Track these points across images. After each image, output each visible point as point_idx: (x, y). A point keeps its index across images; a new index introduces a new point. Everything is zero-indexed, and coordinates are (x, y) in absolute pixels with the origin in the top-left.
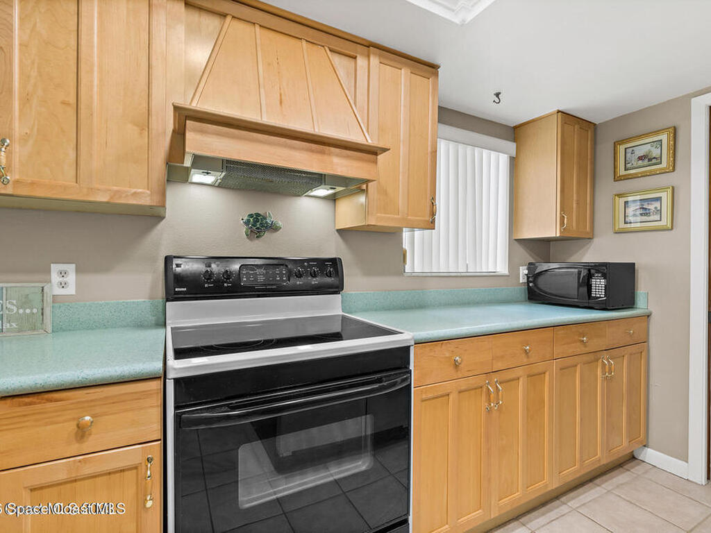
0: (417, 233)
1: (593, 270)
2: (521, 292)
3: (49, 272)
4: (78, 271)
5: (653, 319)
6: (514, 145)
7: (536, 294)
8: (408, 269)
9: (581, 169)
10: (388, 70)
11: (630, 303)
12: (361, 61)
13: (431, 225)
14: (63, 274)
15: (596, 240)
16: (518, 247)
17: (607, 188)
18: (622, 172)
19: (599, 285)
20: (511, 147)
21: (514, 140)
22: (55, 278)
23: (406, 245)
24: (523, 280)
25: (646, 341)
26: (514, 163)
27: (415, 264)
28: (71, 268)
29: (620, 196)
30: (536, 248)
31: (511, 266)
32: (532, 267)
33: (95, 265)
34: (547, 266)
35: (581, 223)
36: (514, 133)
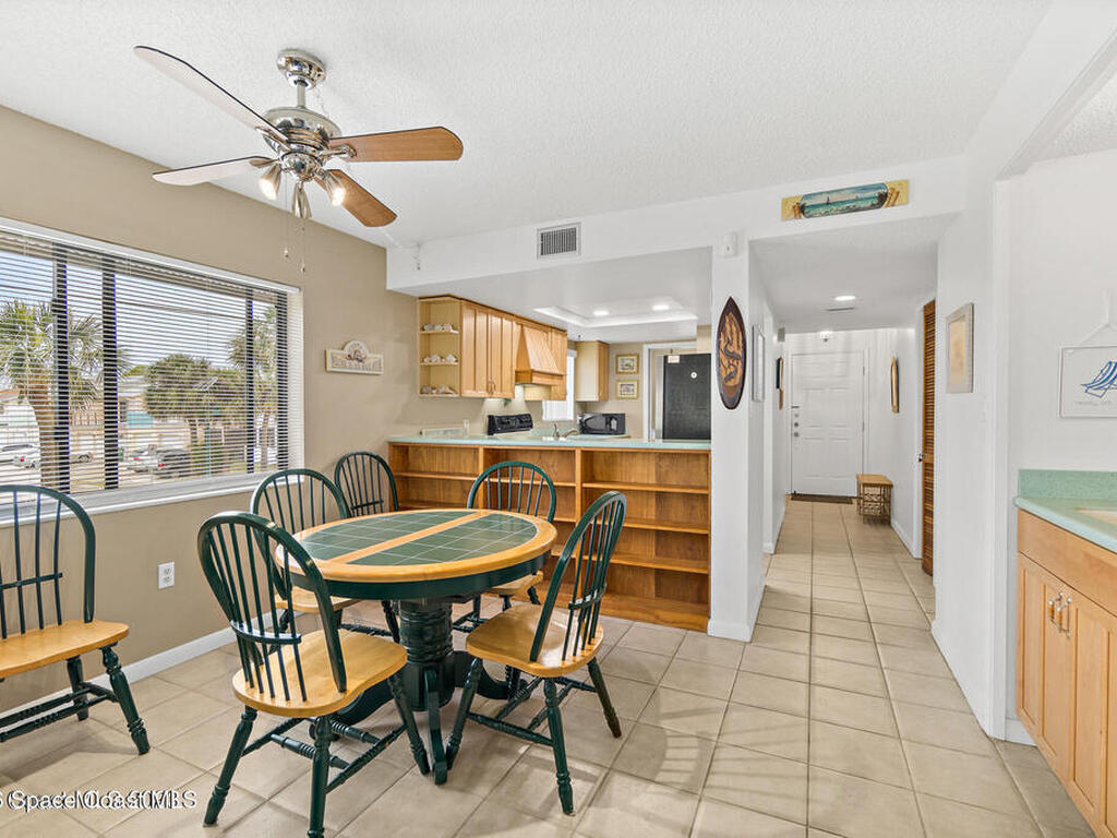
0: (548, 402)
1: (609, 417)
2: (577, 429)
3: (462, 423)
6: (576, 351)
7: (585, 429)
8: (544, 418)
9: (604, 368)
10: (556, 335)
11: (625, 431)
12: (549, 334)
14: (467, 423)
15: (610, 402)
16: (577, 406)
17: (613, 378)
18: (619, 370)
19: (614, 423)
20: (575, 353)
21: (575, 349)
22: (465, 425)
23: (544, 407)
24: (579, 423)
26: (576, 360)
27: (546, 416)
29: (619, 381)
30: (583, 406)
31: (575, 417)
32: (582, 416)
33: (473, 420)
34: (588, 416)
35: (605, 394)
36: (576, 345)
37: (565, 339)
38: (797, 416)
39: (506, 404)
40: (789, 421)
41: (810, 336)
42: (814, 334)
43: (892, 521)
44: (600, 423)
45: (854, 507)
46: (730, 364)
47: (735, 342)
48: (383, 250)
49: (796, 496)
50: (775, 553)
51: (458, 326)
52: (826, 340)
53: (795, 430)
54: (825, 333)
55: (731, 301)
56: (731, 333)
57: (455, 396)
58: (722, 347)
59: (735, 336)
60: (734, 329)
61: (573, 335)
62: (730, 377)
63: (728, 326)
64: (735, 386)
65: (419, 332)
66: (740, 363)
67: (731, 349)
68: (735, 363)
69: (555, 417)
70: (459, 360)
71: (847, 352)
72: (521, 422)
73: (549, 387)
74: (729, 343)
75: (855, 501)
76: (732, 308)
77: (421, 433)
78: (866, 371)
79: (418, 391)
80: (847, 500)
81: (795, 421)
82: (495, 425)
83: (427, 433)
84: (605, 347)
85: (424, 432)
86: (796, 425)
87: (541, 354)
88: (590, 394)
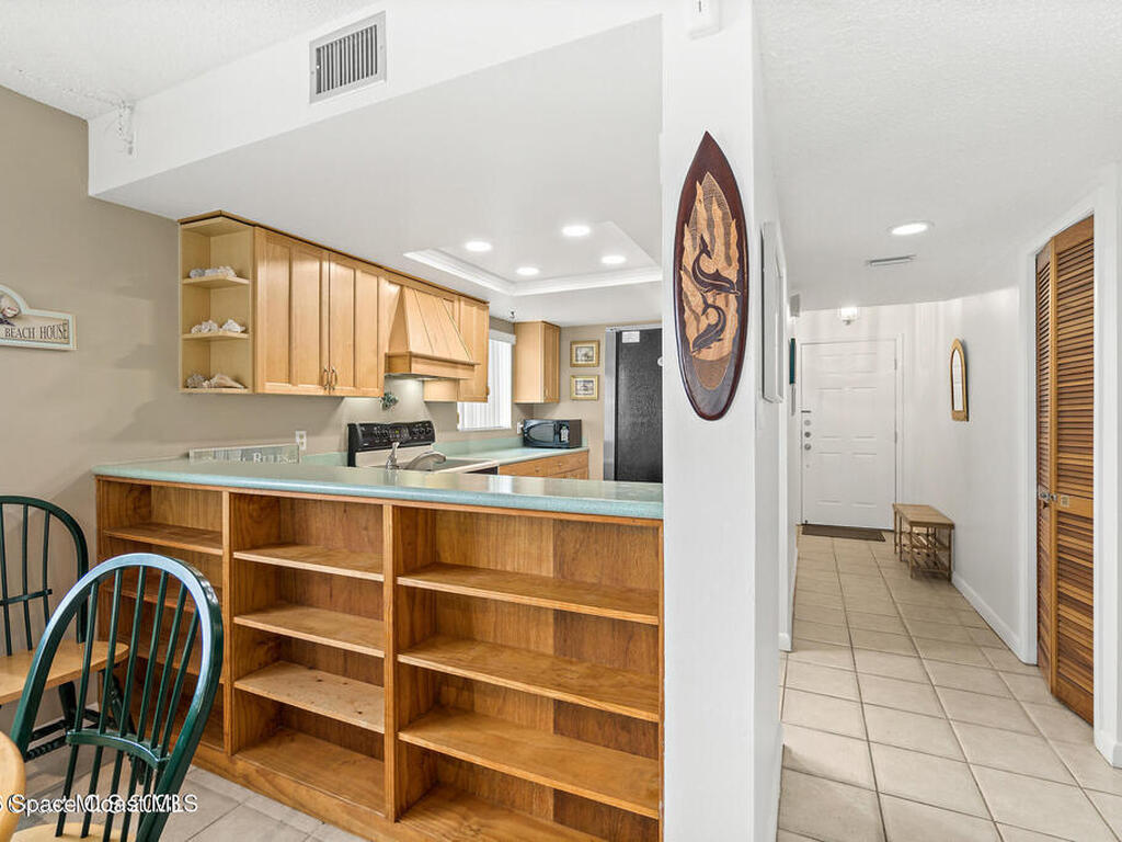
0: (466, 403)
1: (560, 425)
2: (518, 440)
3: (294, 436)
4: (307, 435)
5: (591, 452)
6: (514, 336)
7: (528, 441)
8: (459, 427)
9: (554, 359)
10: (469, 308)
11: (579, 444)
12: (456, 304)
13: (486, 400)
14: (301, 437)
15: (561, 404)
16: (516, 409)
17: (567, 371)
18: (574, 362)
19: (565, 433)
20: (512, 338)
21: (514, 333)
22: (298, 440)
23: (459, 411)
24: (519, 432)
25: (587, 466)
26: (514, 349)
27: (465, 424)
28: (303, 433)
29: (574, 377)
30: (526, 410)
31: (513, 423)
32: (525, 423)
33: (314, 431)
34: (534, 422)
35: (554, 394)
36: (514, 328)
37: (485, 315)
38: (808, 423)
39: (386, 407)
40: (799, 428)
41: (824, 314)
42: (831, 311)
43: (955, 576)
44: (549, 434)
45: (888, 547)
46: (707, 306)
47: (719, 247)
48: (81, 125)
49: (809, 529)
50: (794, 649)
51: (247, 272)
52: (848, 322)
53: (807, 441)
54: (849, 311)
55: (708, 144)
56: (710, 224)
57: (245, 391)
58: (688, 261)
59: (719, 231)
60: (717, 213)
61: (500, 309)
62: (706, 339)
63: (699, 207)
64: (721, 360)
65: (180, 282)
66: (733, 304)
67: (709, 266)
68: (720, 303)
69: (479, 425)
70: (249, 328)
71: (873, 340)
72: (411, 433)
73: (456, 381)
74: (705, 250)
75: (889, 538)
76: (710, 161)
77: (187, 456)
78: (899, 364)
79: (180, 385)
80: (874, 535)
81: (806, 429)
82: (363, 439)
83: (199, 456)
84: (553, 330)
85: (191, 454)
86: (808, 435)
87: (431, 331)
88: (533, 394)
